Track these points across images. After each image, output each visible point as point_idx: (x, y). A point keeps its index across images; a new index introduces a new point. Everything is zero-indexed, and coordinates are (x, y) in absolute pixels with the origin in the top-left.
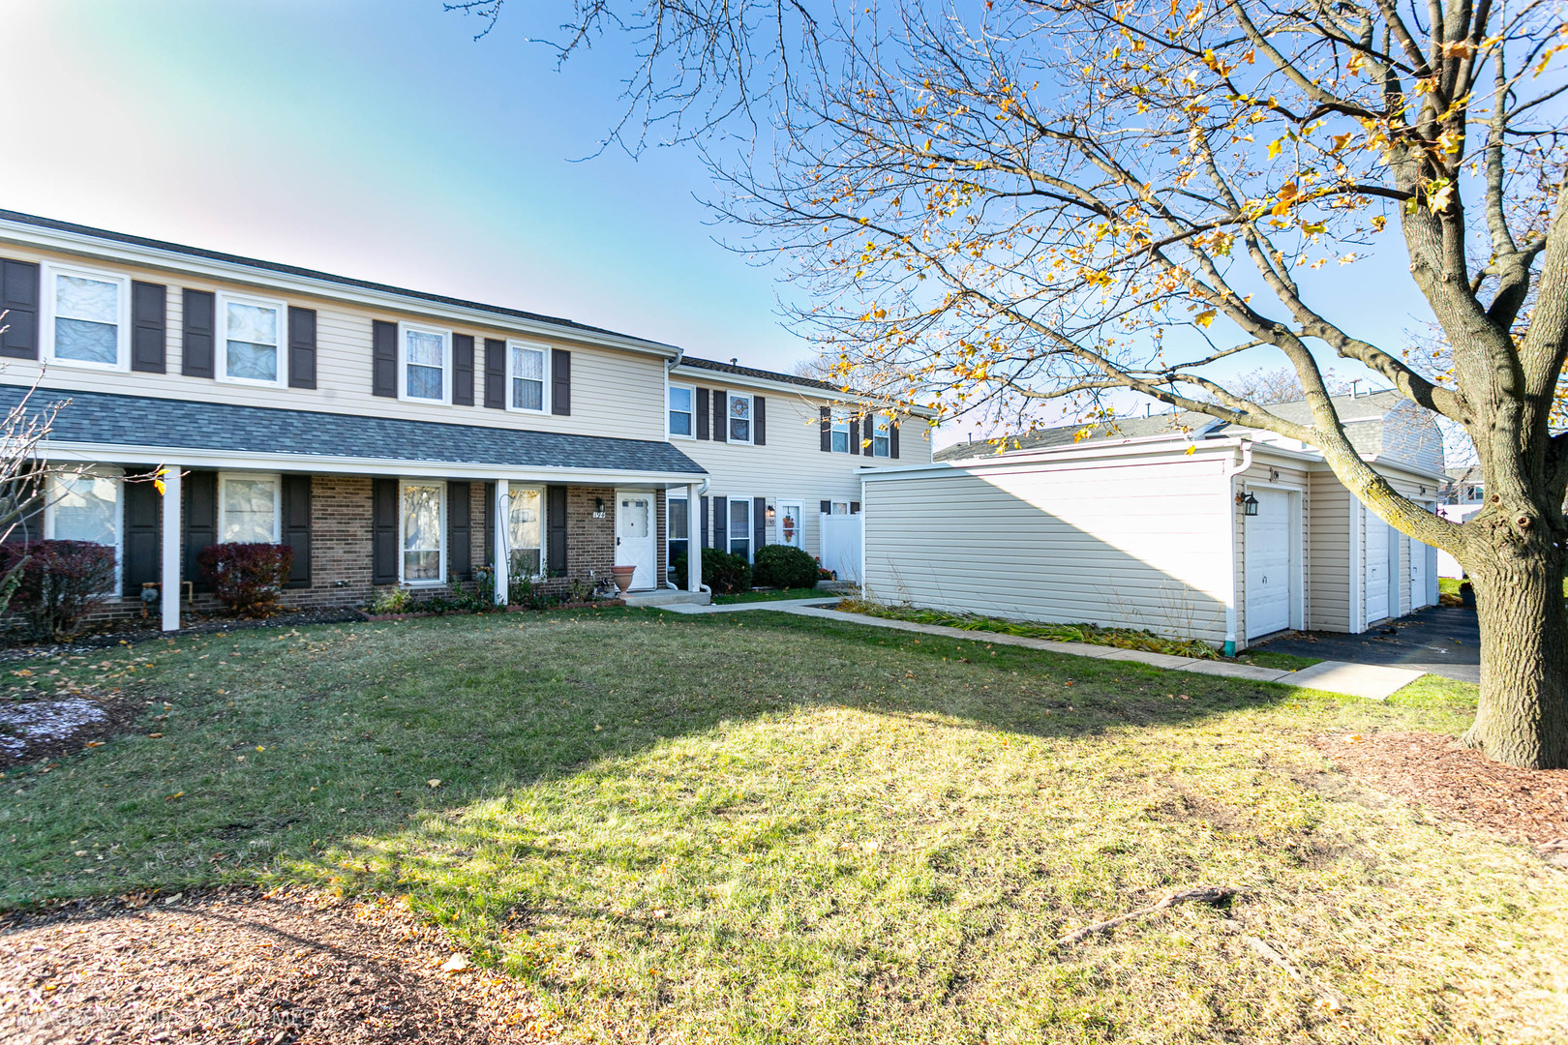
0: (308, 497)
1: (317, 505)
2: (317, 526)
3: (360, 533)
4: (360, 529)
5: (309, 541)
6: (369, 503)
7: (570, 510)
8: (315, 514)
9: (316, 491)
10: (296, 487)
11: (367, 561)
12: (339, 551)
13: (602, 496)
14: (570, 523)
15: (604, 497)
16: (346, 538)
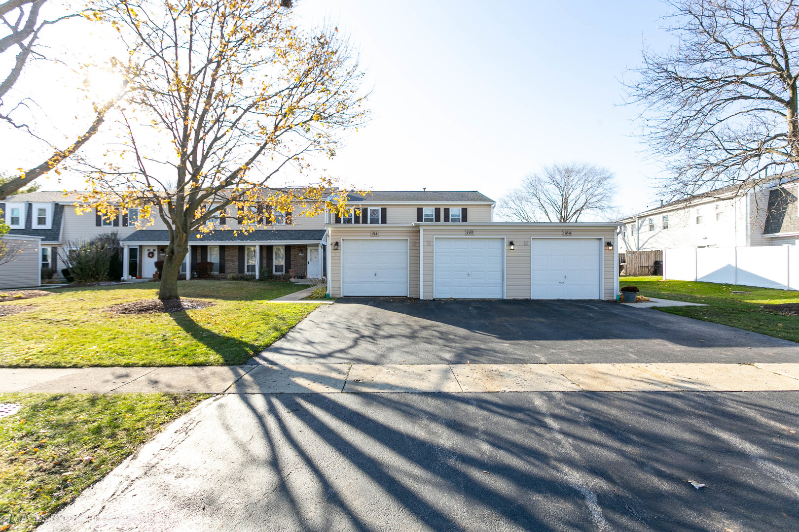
0: (225, 251)
1: (226, 253)
2: (226, 258)
3: (236, 260)
4: (236, 259)
5: (225, 261)
6: (237, 252)
7: (292, 253)
8: (226, 255)
9: (226, 250)
10: (222, 248)
11: (237, 267)
12: (231, 264)
13: (303, 248)
14: (292, 257)
15: (303, 249)
16: (233, 261)
